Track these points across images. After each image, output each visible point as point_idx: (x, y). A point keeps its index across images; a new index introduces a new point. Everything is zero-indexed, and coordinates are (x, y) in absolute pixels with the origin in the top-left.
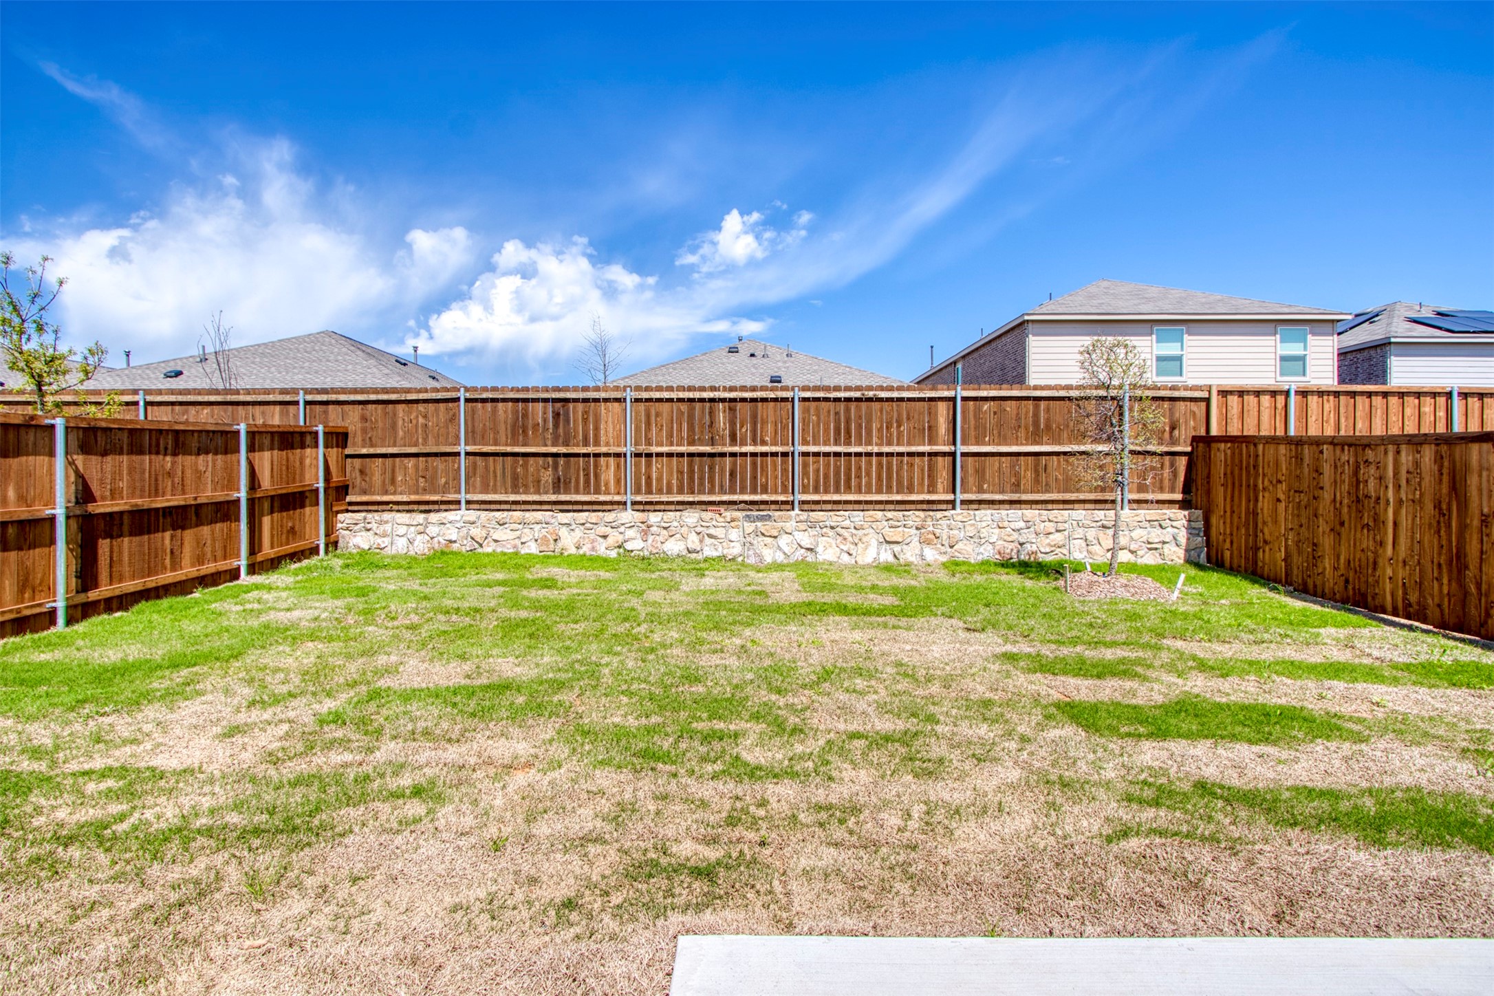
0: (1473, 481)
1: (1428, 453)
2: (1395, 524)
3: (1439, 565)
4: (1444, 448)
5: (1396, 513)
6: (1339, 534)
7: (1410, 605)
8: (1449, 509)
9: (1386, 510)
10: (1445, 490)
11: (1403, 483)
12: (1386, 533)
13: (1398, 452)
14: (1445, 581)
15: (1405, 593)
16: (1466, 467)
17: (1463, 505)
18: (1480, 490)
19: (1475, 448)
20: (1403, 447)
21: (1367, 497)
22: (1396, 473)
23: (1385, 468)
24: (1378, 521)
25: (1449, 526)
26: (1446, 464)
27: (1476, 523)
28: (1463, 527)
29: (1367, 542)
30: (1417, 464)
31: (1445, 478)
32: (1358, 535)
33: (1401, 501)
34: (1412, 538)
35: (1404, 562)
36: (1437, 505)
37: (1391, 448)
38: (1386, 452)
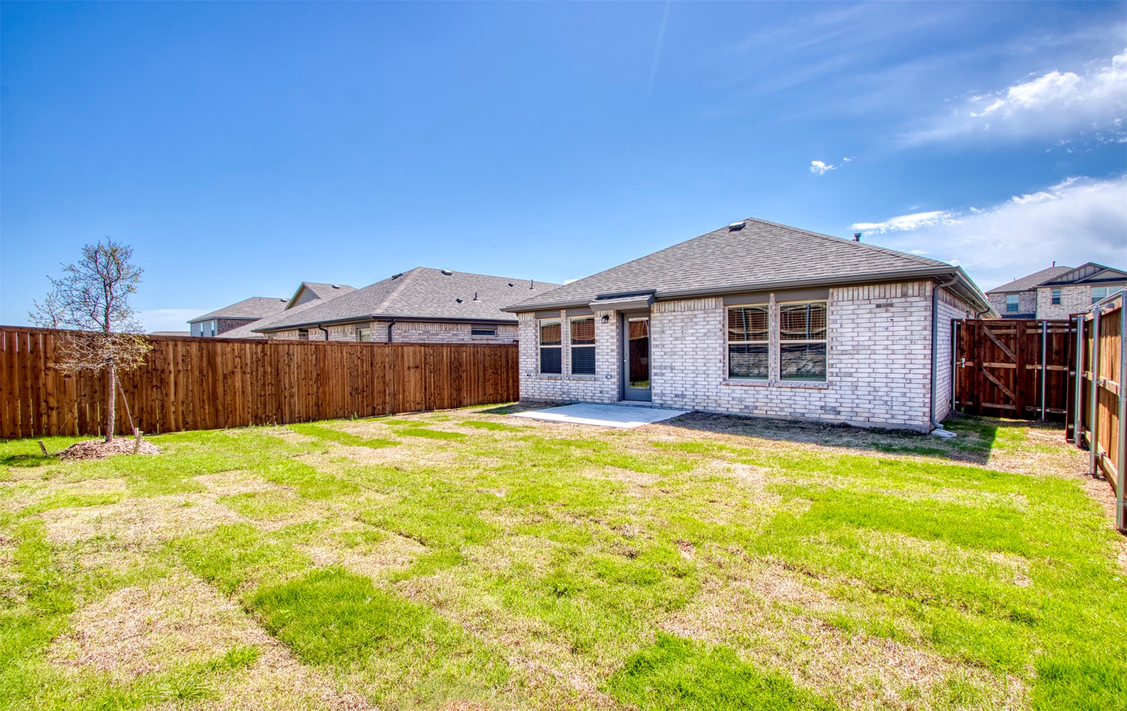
0: (219, 359)
1: (194, 347)
2: (176, 383)
3: (203, 400)
4: (204, 345)
5: (176, 377)
6: (133, 393)
7: (187, 423)
8: (208, 373)
9: (169, 376)
10: (205, 363)
11: (180, 361)
12: (170, 388)
13: (176, 345)
14: (207, 407)
15: (184, 418)
16: (215, 353)
17: (214, 370)
18: (222, 364)
19: (219, 345)
20: (180, 344)
21: (155, 369)
22: (175, 357)
23: (167, 353)
24: (163, 383)
25: (208, 381)
26: (205, 352)
27: (221, 378)
28: (215, 381)
29: (155, 394)
30: (188, 352)
31: (205, 359)
32: (149, 392)
33: (179, 371)
34: (187, 389)
35: (183, 403)
36: (201, 372)
37: (171, 344)
38: (167, 345)
